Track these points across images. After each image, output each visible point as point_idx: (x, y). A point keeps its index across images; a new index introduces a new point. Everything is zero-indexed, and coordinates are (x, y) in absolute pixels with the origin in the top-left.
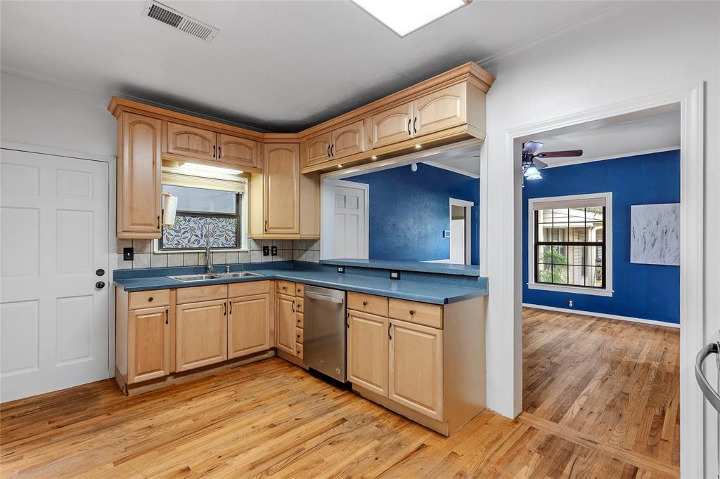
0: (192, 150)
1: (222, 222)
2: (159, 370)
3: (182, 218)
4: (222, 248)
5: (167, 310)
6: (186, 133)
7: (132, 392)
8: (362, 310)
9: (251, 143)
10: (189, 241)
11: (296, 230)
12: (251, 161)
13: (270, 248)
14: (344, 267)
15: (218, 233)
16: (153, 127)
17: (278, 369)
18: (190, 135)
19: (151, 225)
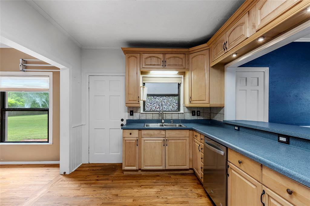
0: (153, 65)
1: (171, 98)
2: (134, 166)
3: (153, 97)
4: (171, 111)
5: (137, 140)
6: (150, 57)
7: (125, 173)
8: (238, 166)
9: (182, 56)
10: (156, 108)
11: (207, 101)
12: (182, 65)
13: (196, 112)
14: (239, 127)
15: (169, 104)
16: (136, 57)
17: (190, 184)
18: (152, 58)
19: (136, 101)
